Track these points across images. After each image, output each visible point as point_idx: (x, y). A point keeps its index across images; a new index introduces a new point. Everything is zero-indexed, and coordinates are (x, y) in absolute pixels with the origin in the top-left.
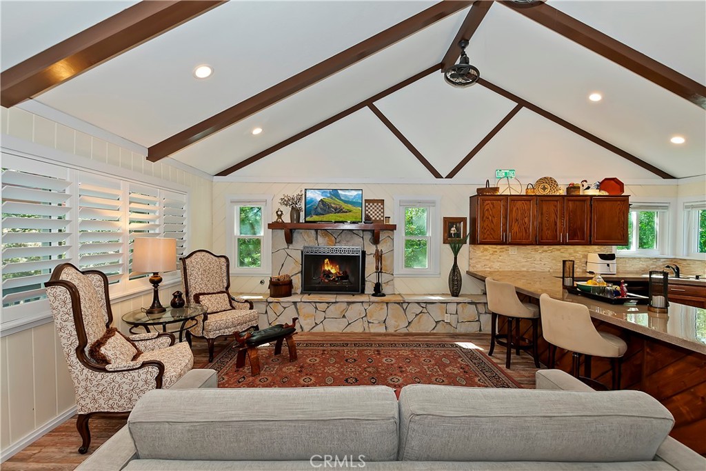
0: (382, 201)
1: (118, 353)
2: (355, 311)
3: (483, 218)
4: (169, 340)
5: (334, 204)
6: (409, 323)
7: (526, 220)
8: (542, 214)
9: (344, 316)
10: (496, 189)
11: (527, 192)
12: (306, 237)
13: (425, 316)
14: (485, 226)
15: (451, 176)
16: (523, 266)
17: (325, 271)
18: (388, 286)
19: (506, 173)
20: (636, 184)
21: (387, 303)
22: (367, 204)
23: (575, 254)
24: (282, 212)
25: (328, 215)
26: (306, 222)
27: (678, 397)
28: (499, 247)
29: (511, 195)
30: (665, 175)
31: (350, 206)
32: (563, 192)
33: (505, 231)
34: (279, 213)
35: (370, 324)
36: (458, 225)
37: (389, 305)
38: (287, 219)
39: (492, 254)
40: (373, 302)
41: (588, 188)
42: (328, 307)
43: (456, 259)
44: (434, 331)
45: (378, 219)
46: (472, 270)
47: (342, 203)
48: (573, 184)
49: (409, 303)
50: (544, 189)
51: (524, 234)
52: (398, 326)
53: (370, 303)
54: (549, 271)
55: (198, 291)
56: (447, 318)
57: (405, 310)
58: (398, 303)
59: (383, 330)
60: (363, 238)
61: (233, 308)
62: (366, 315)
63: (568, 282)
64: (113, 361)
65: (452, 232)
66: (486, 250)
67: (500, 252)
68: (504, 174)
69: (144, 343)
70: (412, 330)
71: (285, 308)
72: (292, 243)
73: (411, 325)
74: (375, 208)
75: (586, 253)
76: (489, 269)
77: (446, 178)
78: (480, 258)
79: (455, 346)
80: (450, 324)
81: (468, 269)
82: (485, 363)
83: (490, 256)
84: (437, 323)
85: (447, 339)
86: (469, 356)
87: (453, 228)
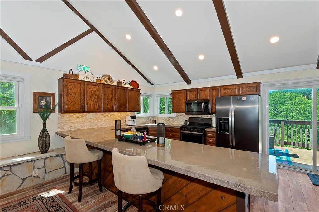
3: (67, 94)
7: (96, 97)
8: (105, 95)
10: (77, 76)
11: (97, 81)
13: (9, 178)
14: (69, 99)
16: (95, 125)
19: (84, 68)
20: (143, 85)
23: (120, 117)
27: (174, 197)
28: (80, 114)
29: (87, 82)
30: (151, 83)
32: (115, 84)
33: (84, 103)
36: (48, 98)
39: (76, 119)
41: (126, 84)
43: (45, 124)
44: (21, 188)
46: (60, 131)
48: (120, 81)
50: (106, 81)
51: (95, 106)
54: (109, 127)
63: (118, 133)
65: (41, 104)
66: (72, 116)
67: (81, 117)
68: (83, 68)
75: (125, 116)
76: (73, 129)
77: (36, 61)
78: (66, 122)
79: (37, 199)
80: (37, 177)
81: (57, 131)
82: (61, 207)
83: (74, 120)
84: (24, 180)
85: (32, 193)
86: (48, 206)
87: (43, 101)
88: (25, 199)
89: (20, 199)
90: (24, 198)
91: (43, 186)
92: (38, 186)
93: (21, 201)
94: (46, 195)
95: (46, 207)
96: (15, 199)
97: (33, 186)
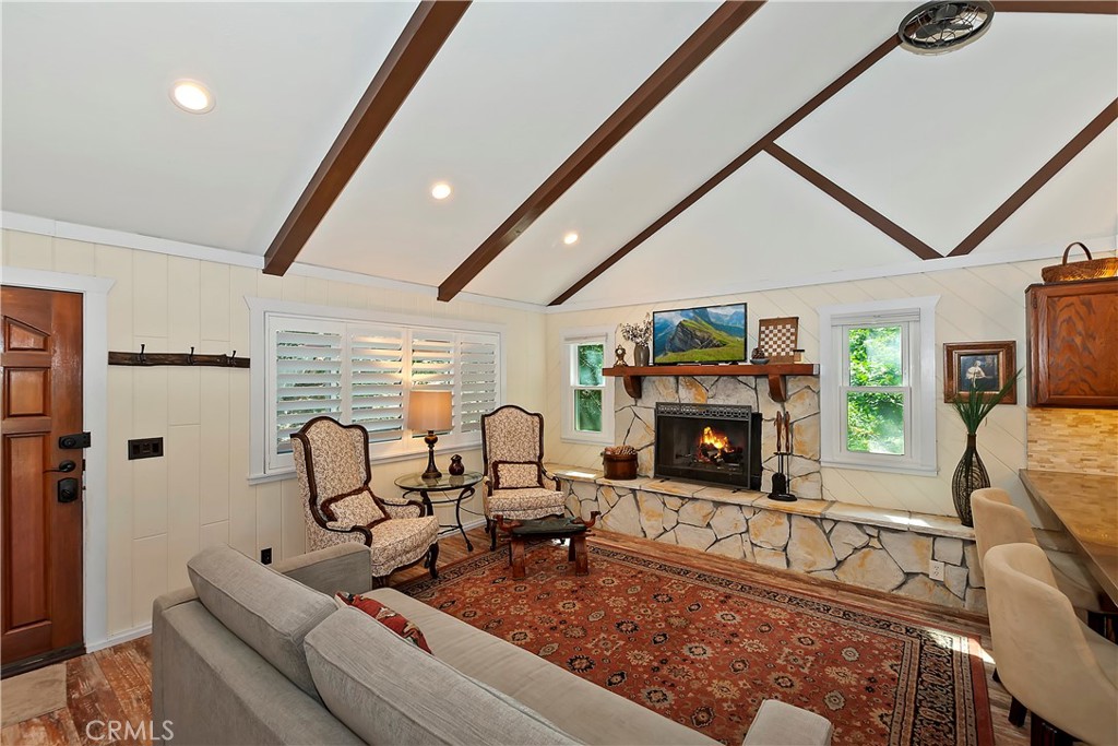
0: (795, 321)
1: (349, 512)
2: (726, 520)
4: (418, 510)
5: (701, 331)
6: (839, 563)
9: (709, 525)
12: (661, 389)
13: (875, 557)
15: (965, 247)
17: (704, 445)
18: (807, 483)
21: (789, 515)
22: (763, 328)
24: (624, 350)
25: (690, 352)
26: (655, 364)
31: (724, 334)
34: (620, 352)
35: (756, 549)
36: (989, 359)
37: (794, 521)
38: (630, 360)
40: (761, 509)
42: (683, 505)
43: (972, 438)
44: (901, 593)
45: (783, 354)
46: (1036, 467)
47: (712, 330)
49: (836, 522)
52: (814, 563)
53: (756, 510)
55: (498, 458)
56: (936, 571)
57: (828, 535)
58: (814, 519)
59: (781, 565)
60: (755, 389)
61: (542, 485)
62: (747, 531)
64: (340, 520)
65: (969, 376)
66: (1088, 421)
69: (395, 508)
70: (846, 577)
71: (620, 496)
72: (640, 397)
73: (844, 567)
74: (779, 335)
76: (1098, 472)
77: (951, 254)
78: (1064, 441)
79: (915, 634)
80: (943, 584)
81: (1023, 468)
82: (953, 690)
83: (1101, 436)
84: (909, 575)
85: (915, 616)
86: (927, 664)
87: (972, 370)
88: (893, 620)
89: (886, 614)
90: (892, 616)
91: (952, 618)
92: (941, 610)
93: (884, 617)
94: (942, 638)
95: (920, 662)
96: (877, 608)
97: (928, 604)
